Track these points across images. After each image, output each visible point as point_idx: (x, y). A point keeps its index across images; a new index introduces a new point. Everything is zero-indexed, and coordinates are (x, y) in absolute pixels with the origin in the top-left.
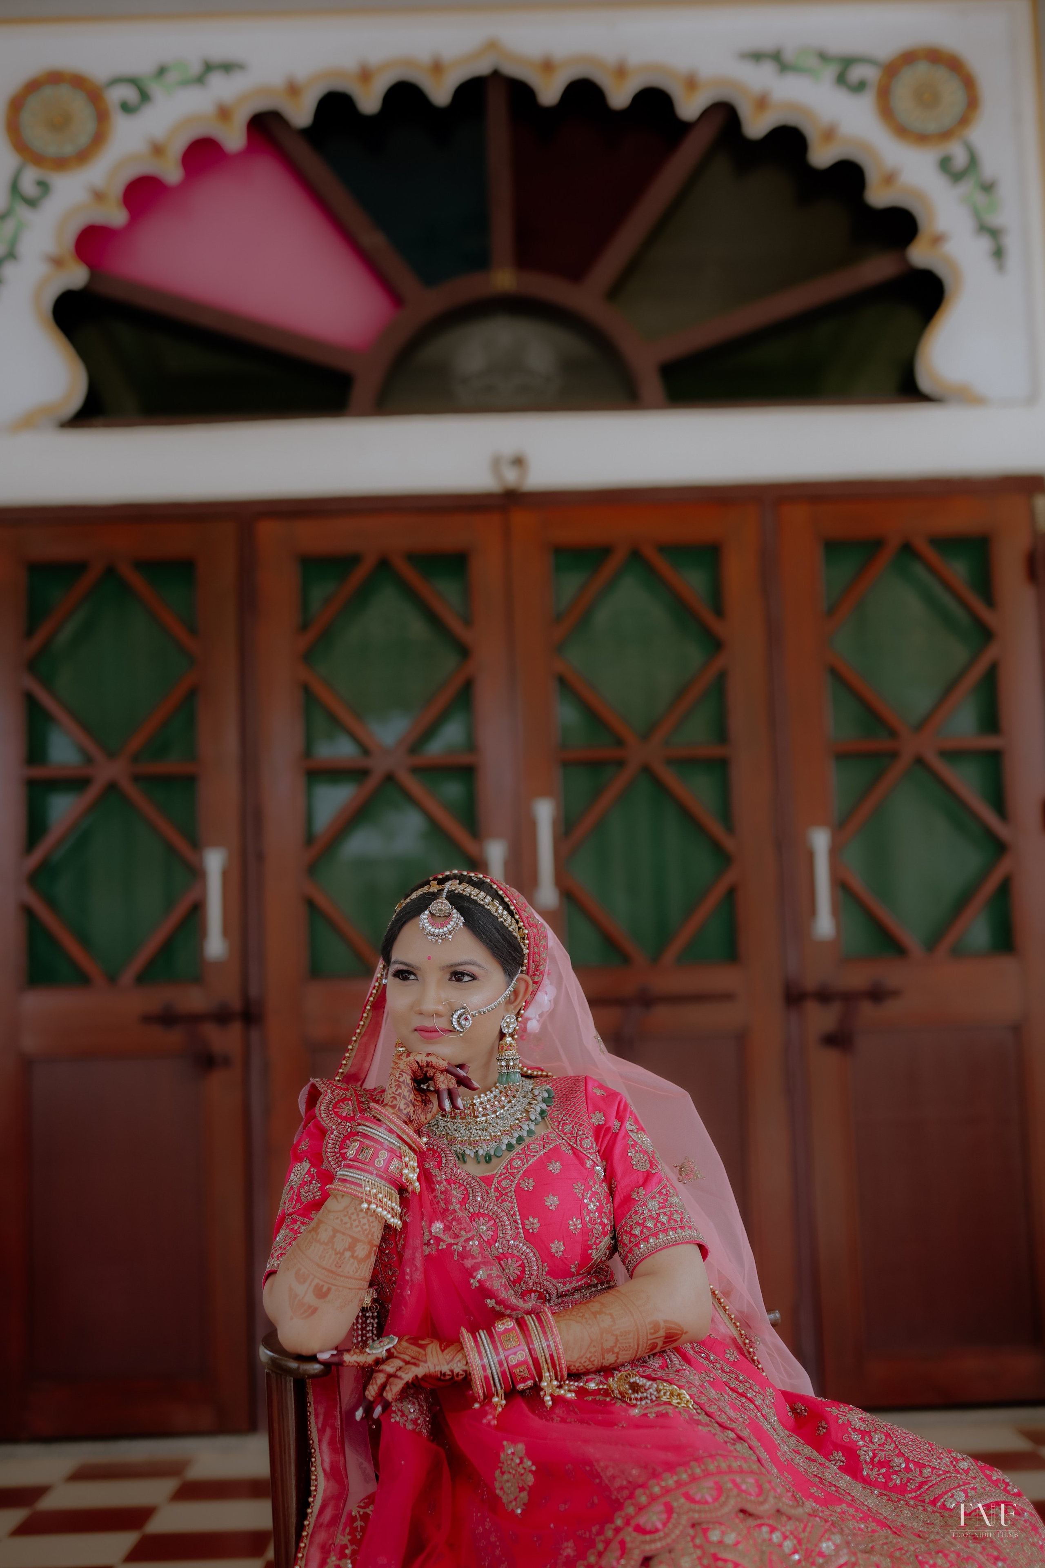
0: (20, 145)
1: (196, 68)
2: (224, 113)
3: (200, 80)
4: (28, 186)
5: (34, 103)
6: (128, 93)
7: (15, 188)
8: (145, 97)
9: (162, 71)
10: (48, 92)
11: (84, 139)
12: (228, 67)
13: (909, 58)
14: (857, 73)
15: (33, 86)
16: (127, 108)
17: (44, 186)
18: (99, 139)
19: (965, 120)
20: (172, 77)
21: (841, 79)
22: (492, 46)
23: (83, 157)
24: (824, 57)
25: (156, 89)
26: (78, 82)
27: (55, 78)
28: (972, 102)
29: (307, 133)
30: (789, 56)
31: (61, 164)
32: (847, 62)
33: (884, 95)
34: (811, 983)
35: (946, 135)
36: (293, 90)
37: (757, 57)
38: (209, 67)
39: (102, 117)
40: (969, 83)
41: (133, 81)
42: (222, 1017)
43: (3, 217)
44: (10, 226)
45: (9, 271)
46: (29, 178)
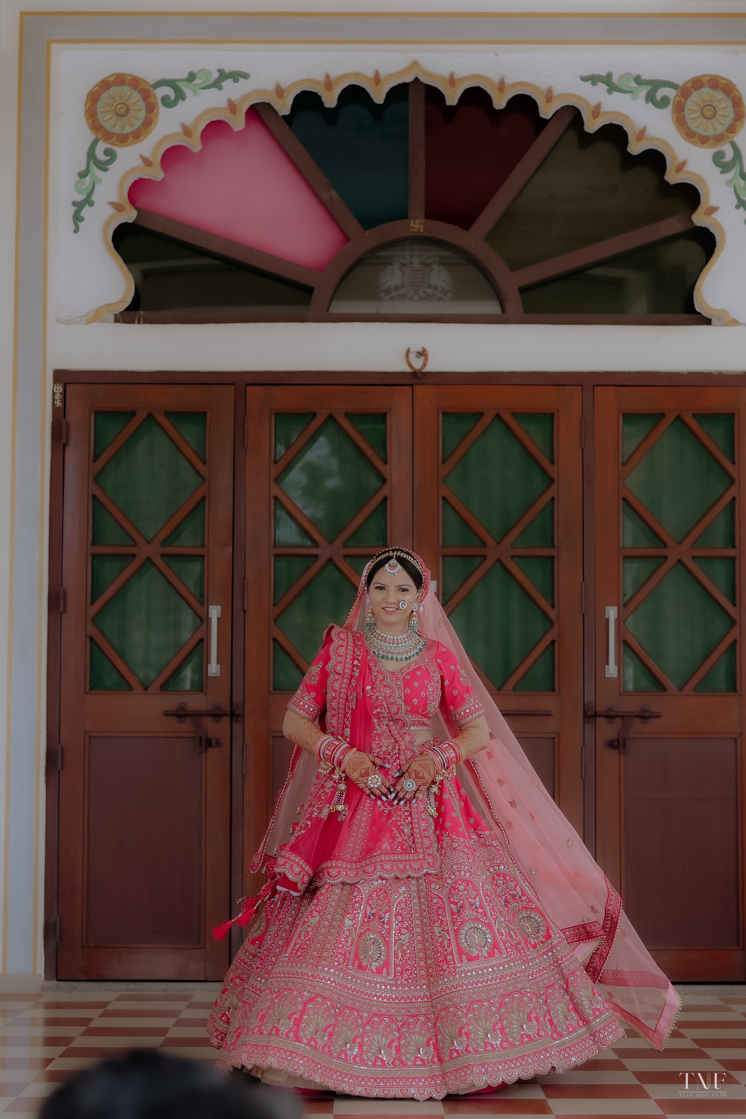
0: (96, 126)
1: (216, 75)
2: (232, 106)
3: (217, 84)
4: (100, 155)
5: (105, 96)
6: (169, 91)
7: (91, 153)
8: (180, 95)
9: (191, 77)
10: (114, 89)
11: (138, 124)
12: (236, 76)
13: (697, 83)
14: (661, 93)
15: (105, 85)
16: (167, 103)
17: (111, 154)
18: (148, 123)
19: (732, 130)
20: (197, 81)
21: (650, 98)
22: (415, 64)
23: (137, 135)
24: (639, 80)
25: (187, 90)
26: (135, 83)
27: (120, 79)
28: (739, 116)
29: (288, 119)
30: (615, 80)
31: (123, 140)
32: (657, 84)
33: (679, 109)
34: (601, 708)
35: (719, 139)
36: (279, 91)
37: (593, 79)
38: (223, 75)
39: (151, 108)
40: (738, 103)
41: (172, 83)
42: (216, 715)
43: (82, 175)
44: (88, 180)
45: (86, 211)
46: (101, 147)
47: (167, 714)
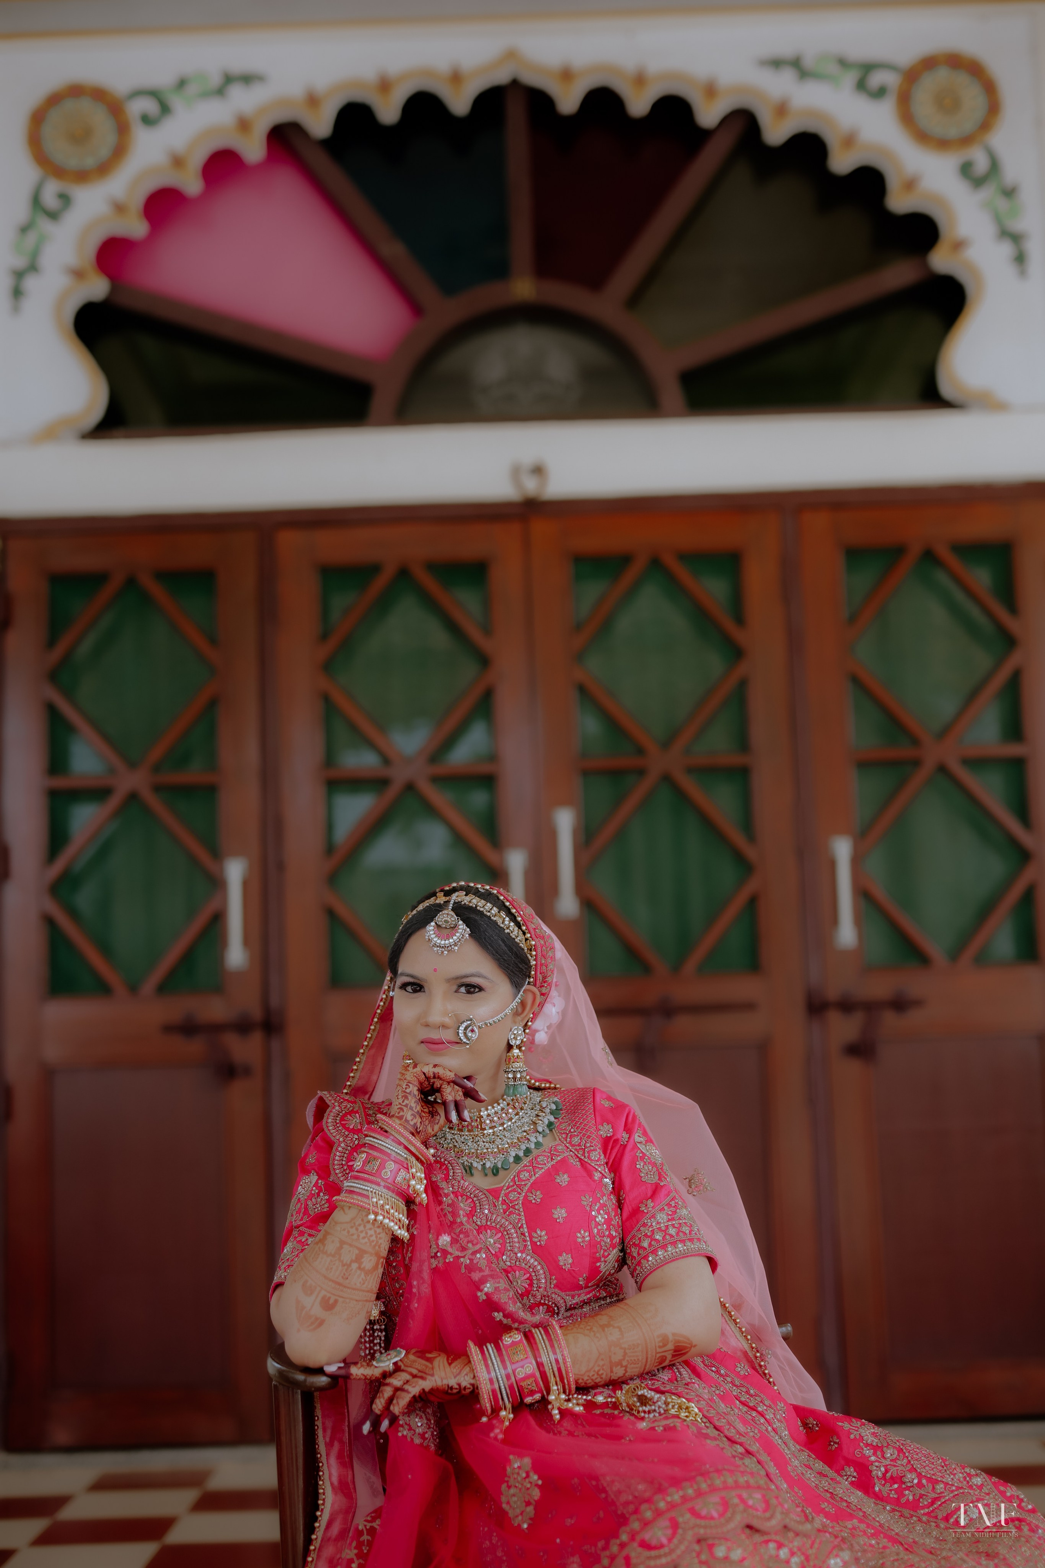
0: (42, 158)
1: (216, 80)
2: (244, 125)
3: (220, 92)
4: (49, 198)
5: (55, 117)
6: (148, 106)
7: (36, 201)
8: (165, 109)
9: (182, 83)
10: (69, 105)
11: (105, 152)
12: (247, 79)
13: (929, 63)
14: (877, 79)
15: (54, 100)
16: (147, 120)
17: (65, 199)
18: (119, 152)
19: (986, 125)
20: (192, 89)
21: (861, 86)
22: (511, 55)
23: (104, 169)
24: (843, 63)
25: (176, 102)
26: (99, 95)
27: (75, 91)
28: (994, 108)
29: (327, 144)
30: (808, 62)
31: (82, 176)
32: (868, 68)
33: (904, 101)
35: (966, 141)
36: (313, 100)
37: (776, 63)
38: (229, 79)
39: (123, 129)
40: (990, 88)
41: (154, 94)
42: (243, 1027)
43: (24, 229)
44: (31, 238)
45: (31, 283)
46: (51, 191)
47: (169, 1029)
